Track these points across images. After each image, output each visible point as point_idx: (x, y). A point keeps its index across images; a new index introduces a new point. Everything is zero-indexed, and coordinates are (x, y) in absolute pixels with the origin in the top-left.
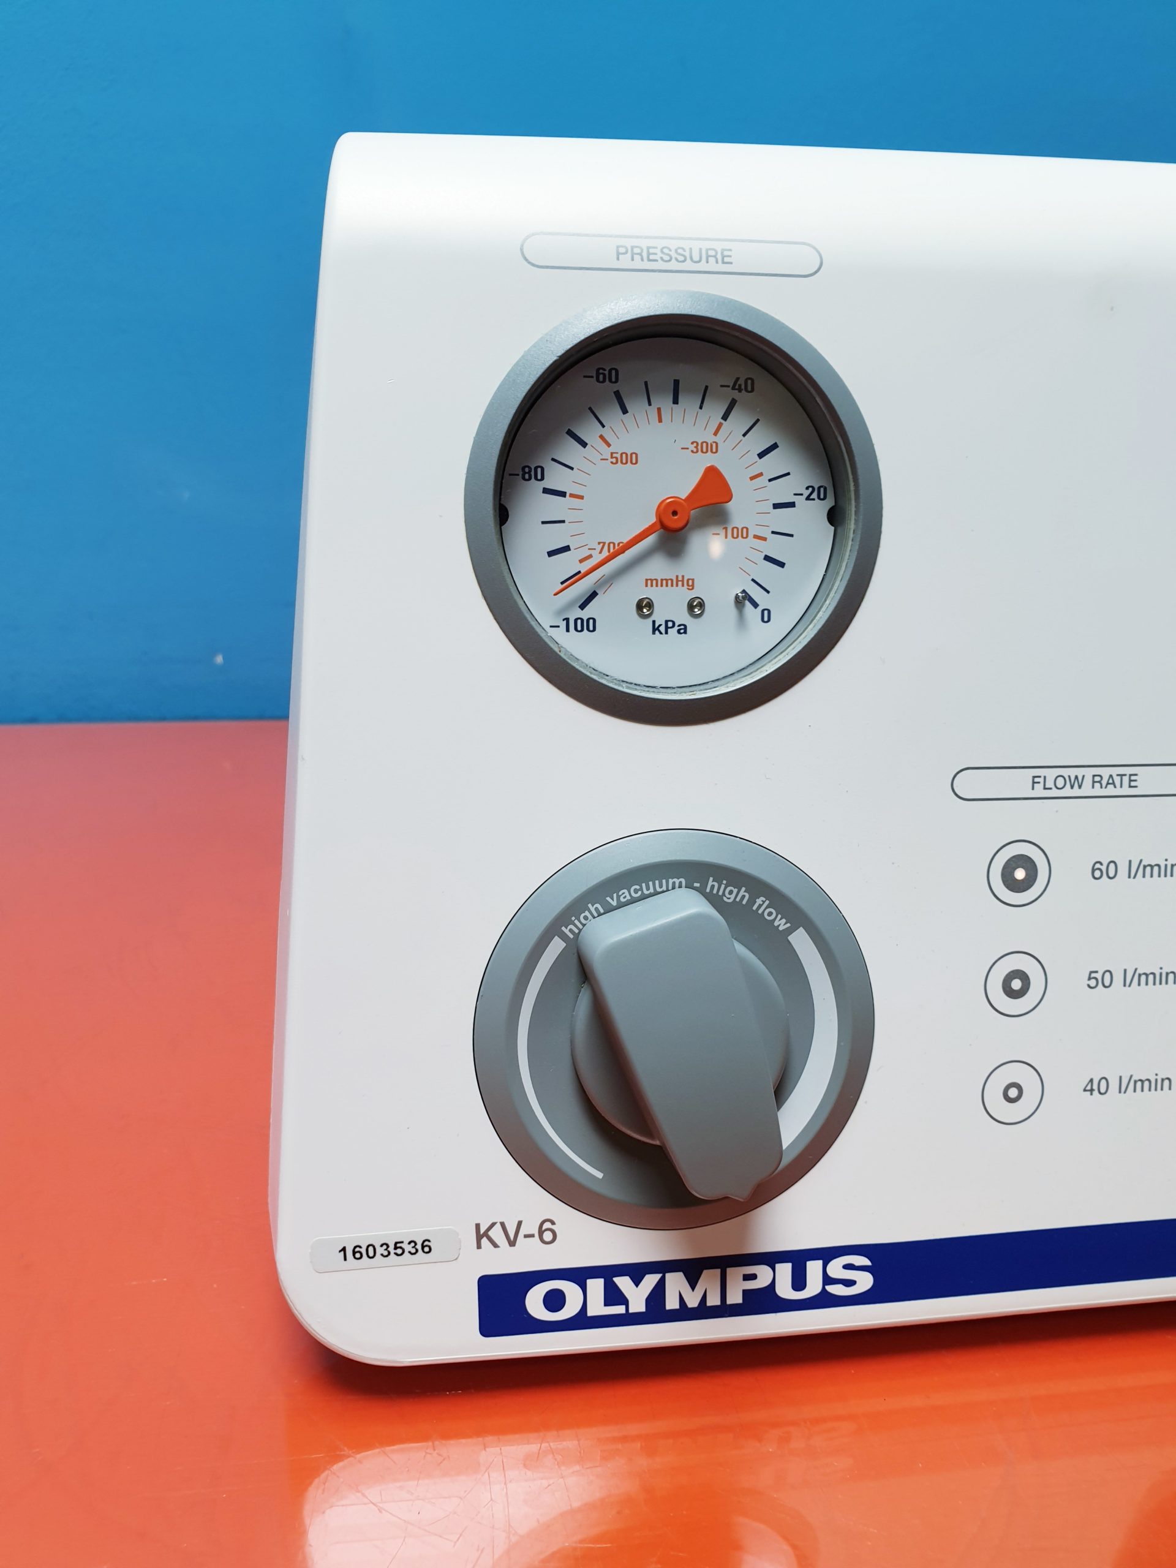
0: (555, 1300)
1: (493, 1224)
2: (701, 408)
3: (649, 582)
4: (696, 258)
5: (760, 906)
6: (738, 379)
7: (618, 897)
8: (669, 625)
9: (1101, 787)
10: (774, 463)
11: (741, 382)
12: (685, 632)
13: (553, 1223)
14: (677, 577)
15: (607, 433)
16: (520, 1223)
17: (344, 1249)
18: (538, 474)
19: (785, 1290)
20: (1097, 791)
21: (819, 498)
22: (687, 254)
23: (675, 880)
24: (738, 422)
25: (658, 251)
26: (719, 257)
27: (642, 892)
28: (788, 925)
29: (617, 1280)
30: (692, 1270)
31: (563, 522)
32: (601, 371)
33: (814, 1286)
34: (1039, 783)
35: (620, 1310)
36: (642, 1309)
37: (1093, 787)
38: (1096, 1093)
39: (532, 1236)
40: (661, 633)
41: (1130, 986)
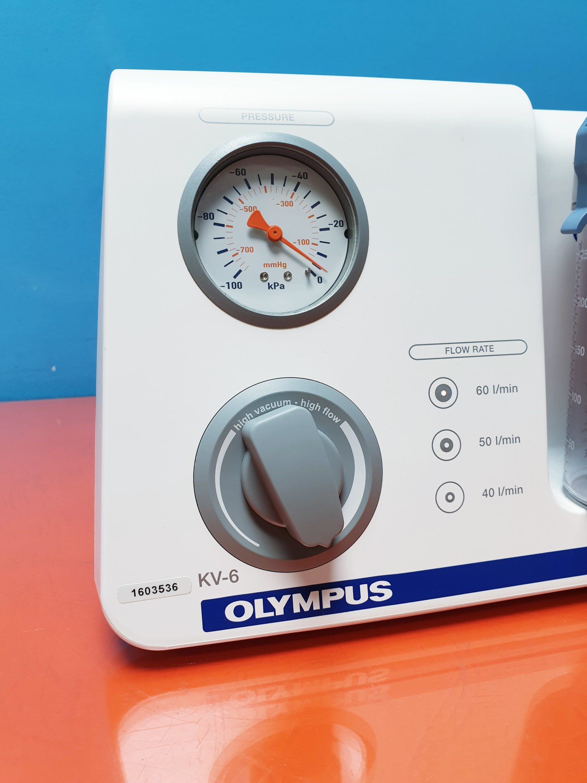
0: (239, 611)
1: (207, 574)
2: (284, 186)
3: (265, 265)
4: (278, 118)
5: (326, 412)
6: (300, 173)
7: (260, 410)
8: (276, 285)
9: (477, 352)
10: (319, 210)
11: (302, 174)
12: (284, 288)
13: (236, 572)
14: (278, 262)
15: (241, 197)
16: (220, 573)
17: (134, 591)
18: (211, 216)
19: (350, 600)
20: (476, 353)
21: (340, 226)
22: (274, 117)
23: (286, 401)
24: (301, 192)
25: (261, 115)
26: (288, 118)
27: (271, 407)
28: (340, 420)
29: (269, 599)
30: (305, 592)
31: (224, 238)
32: (238, 170)
33: (364, 598)
34: (449, 351)
35: (271, 614)
36: (282, 613)
37: (474, 352)
38: (488, 496)
39: (227, 579)
40: (272, 289)
41: (499, 444)
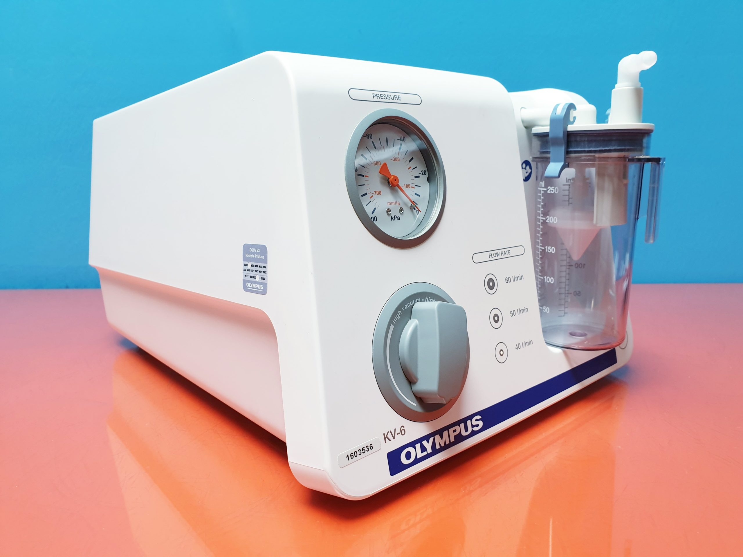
0: (408, 456)
1: (388, 432)
3: (389, 203)
4: (392, 98)
7: (405, 307)
8: (395, 217)
9: (503, 255)
10: (413, 164)
11: (402, 138)
12: (399, 219)
14: (395, 201)
15: (371, 155)
16: (395, 430)
17: (348, 456)
19: (464, 433)
21: (425, 174)
23: (418, 299)
25: (383, 96)
26: (398, 98)
27: (410, 305)
29: (423, 443)
30: (440, 433)
31: (364, 185)
32: (368, 135)
33: (470, 430)
34: (490, 256)
39: (399, 433)
40: (393, 220)
41: (519, 314)
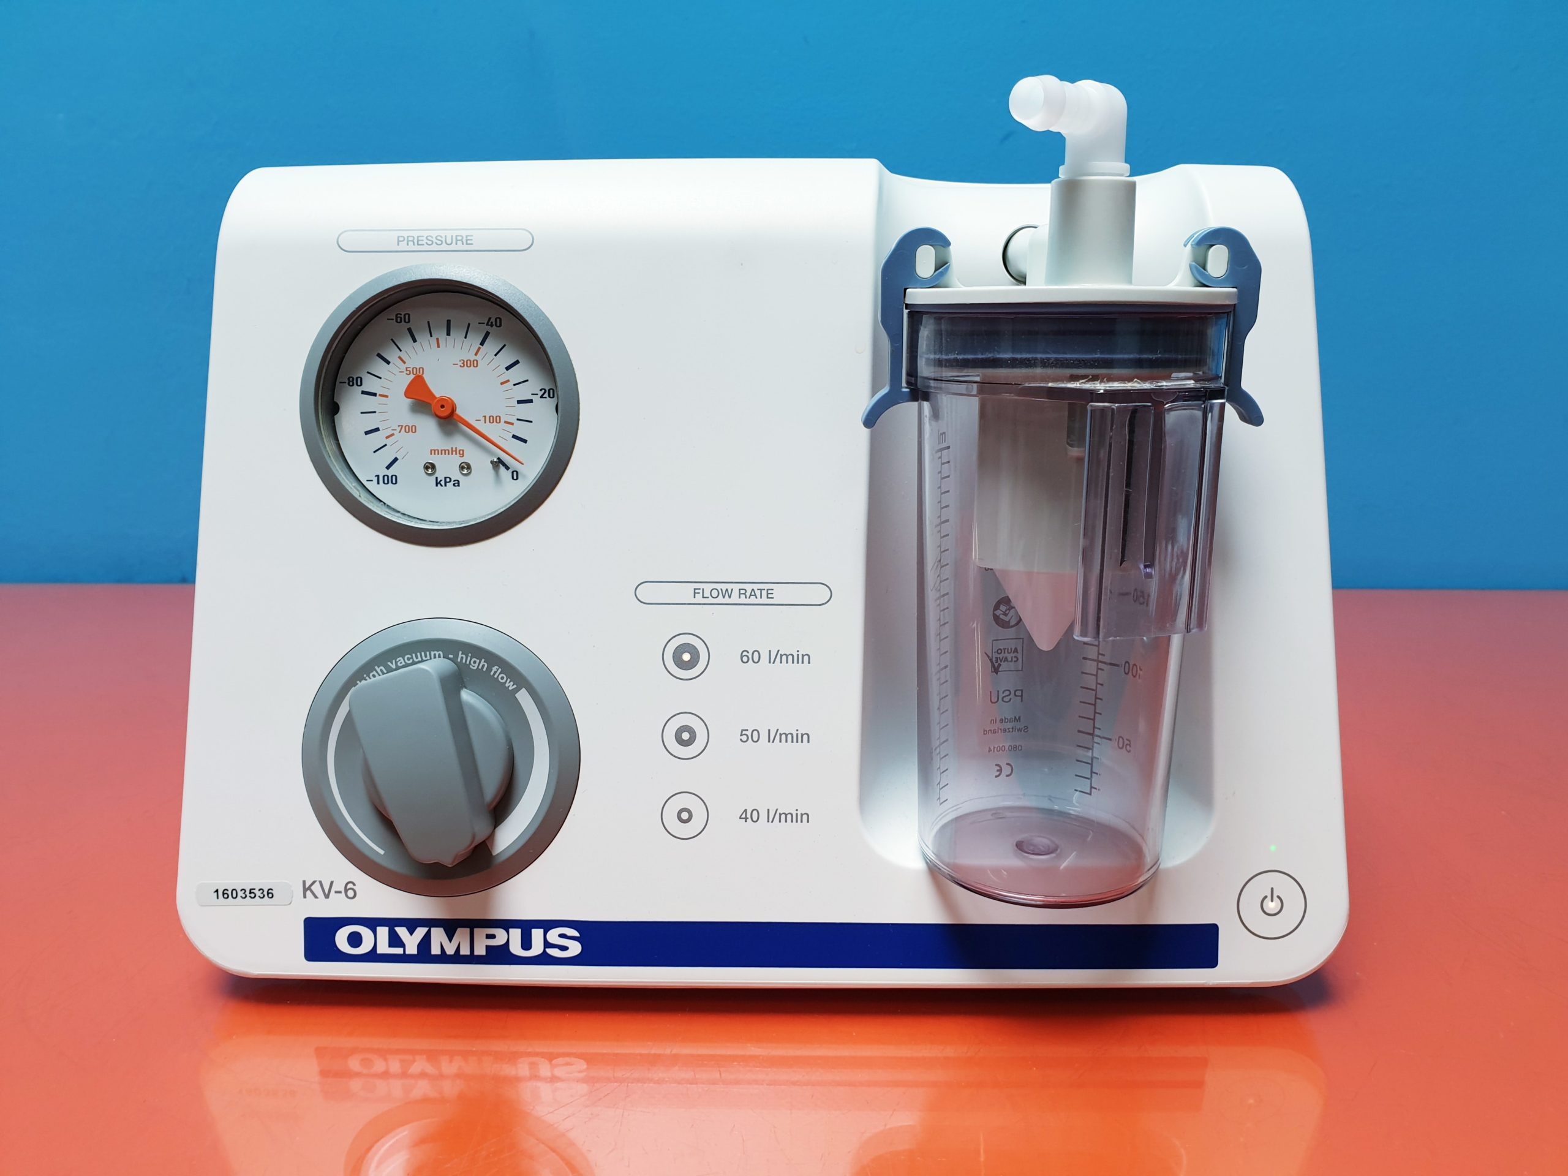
0: (355, 940)
1: (314, 882)
2: (466, 337)
3: (433, 452)
4: (449, 242)
5: (495, 672)
6: (490, 319)
7: (396, 663)
8: (447, 480)
9: (746, 598)
10: (516, 374)
11: (493, 320)
12: (459, 486)
13: (354, 885)
14: (452, 448)
15: (403, 355)
16: (332, 883)
17: (217, 891)
18: (359, 382)
19: (516, 948)
20: (743, 600)
21: (549, 396)
22: (443, 240)
23: (436, 652)
24: (491, 347)
25: (424, 238)
26: (466, 240)
27: (413, 660)
28: (515, 686)
29: (397, 929)
30: (450, 927)
31: (375, 412)
32: (399, 316)
33: (537, 949)
34: (699, 593)
35: (399, 951)
36: (415, 952)
37: (740, 597)
38: (749, 820)
39: (340, 892)
40: (442, 486)
41: (773, 742)
